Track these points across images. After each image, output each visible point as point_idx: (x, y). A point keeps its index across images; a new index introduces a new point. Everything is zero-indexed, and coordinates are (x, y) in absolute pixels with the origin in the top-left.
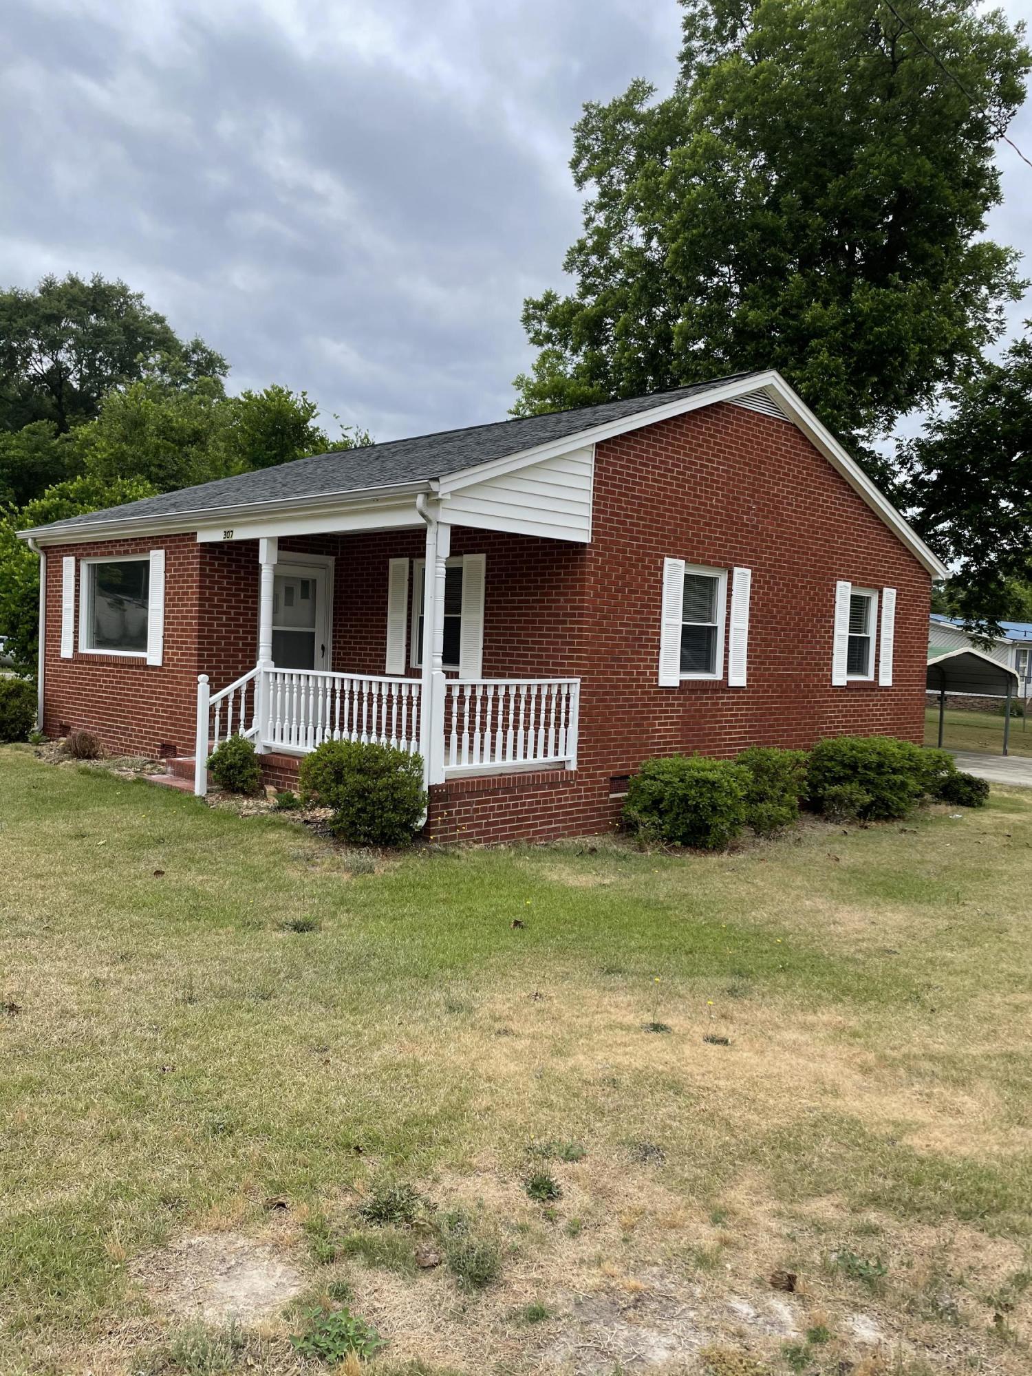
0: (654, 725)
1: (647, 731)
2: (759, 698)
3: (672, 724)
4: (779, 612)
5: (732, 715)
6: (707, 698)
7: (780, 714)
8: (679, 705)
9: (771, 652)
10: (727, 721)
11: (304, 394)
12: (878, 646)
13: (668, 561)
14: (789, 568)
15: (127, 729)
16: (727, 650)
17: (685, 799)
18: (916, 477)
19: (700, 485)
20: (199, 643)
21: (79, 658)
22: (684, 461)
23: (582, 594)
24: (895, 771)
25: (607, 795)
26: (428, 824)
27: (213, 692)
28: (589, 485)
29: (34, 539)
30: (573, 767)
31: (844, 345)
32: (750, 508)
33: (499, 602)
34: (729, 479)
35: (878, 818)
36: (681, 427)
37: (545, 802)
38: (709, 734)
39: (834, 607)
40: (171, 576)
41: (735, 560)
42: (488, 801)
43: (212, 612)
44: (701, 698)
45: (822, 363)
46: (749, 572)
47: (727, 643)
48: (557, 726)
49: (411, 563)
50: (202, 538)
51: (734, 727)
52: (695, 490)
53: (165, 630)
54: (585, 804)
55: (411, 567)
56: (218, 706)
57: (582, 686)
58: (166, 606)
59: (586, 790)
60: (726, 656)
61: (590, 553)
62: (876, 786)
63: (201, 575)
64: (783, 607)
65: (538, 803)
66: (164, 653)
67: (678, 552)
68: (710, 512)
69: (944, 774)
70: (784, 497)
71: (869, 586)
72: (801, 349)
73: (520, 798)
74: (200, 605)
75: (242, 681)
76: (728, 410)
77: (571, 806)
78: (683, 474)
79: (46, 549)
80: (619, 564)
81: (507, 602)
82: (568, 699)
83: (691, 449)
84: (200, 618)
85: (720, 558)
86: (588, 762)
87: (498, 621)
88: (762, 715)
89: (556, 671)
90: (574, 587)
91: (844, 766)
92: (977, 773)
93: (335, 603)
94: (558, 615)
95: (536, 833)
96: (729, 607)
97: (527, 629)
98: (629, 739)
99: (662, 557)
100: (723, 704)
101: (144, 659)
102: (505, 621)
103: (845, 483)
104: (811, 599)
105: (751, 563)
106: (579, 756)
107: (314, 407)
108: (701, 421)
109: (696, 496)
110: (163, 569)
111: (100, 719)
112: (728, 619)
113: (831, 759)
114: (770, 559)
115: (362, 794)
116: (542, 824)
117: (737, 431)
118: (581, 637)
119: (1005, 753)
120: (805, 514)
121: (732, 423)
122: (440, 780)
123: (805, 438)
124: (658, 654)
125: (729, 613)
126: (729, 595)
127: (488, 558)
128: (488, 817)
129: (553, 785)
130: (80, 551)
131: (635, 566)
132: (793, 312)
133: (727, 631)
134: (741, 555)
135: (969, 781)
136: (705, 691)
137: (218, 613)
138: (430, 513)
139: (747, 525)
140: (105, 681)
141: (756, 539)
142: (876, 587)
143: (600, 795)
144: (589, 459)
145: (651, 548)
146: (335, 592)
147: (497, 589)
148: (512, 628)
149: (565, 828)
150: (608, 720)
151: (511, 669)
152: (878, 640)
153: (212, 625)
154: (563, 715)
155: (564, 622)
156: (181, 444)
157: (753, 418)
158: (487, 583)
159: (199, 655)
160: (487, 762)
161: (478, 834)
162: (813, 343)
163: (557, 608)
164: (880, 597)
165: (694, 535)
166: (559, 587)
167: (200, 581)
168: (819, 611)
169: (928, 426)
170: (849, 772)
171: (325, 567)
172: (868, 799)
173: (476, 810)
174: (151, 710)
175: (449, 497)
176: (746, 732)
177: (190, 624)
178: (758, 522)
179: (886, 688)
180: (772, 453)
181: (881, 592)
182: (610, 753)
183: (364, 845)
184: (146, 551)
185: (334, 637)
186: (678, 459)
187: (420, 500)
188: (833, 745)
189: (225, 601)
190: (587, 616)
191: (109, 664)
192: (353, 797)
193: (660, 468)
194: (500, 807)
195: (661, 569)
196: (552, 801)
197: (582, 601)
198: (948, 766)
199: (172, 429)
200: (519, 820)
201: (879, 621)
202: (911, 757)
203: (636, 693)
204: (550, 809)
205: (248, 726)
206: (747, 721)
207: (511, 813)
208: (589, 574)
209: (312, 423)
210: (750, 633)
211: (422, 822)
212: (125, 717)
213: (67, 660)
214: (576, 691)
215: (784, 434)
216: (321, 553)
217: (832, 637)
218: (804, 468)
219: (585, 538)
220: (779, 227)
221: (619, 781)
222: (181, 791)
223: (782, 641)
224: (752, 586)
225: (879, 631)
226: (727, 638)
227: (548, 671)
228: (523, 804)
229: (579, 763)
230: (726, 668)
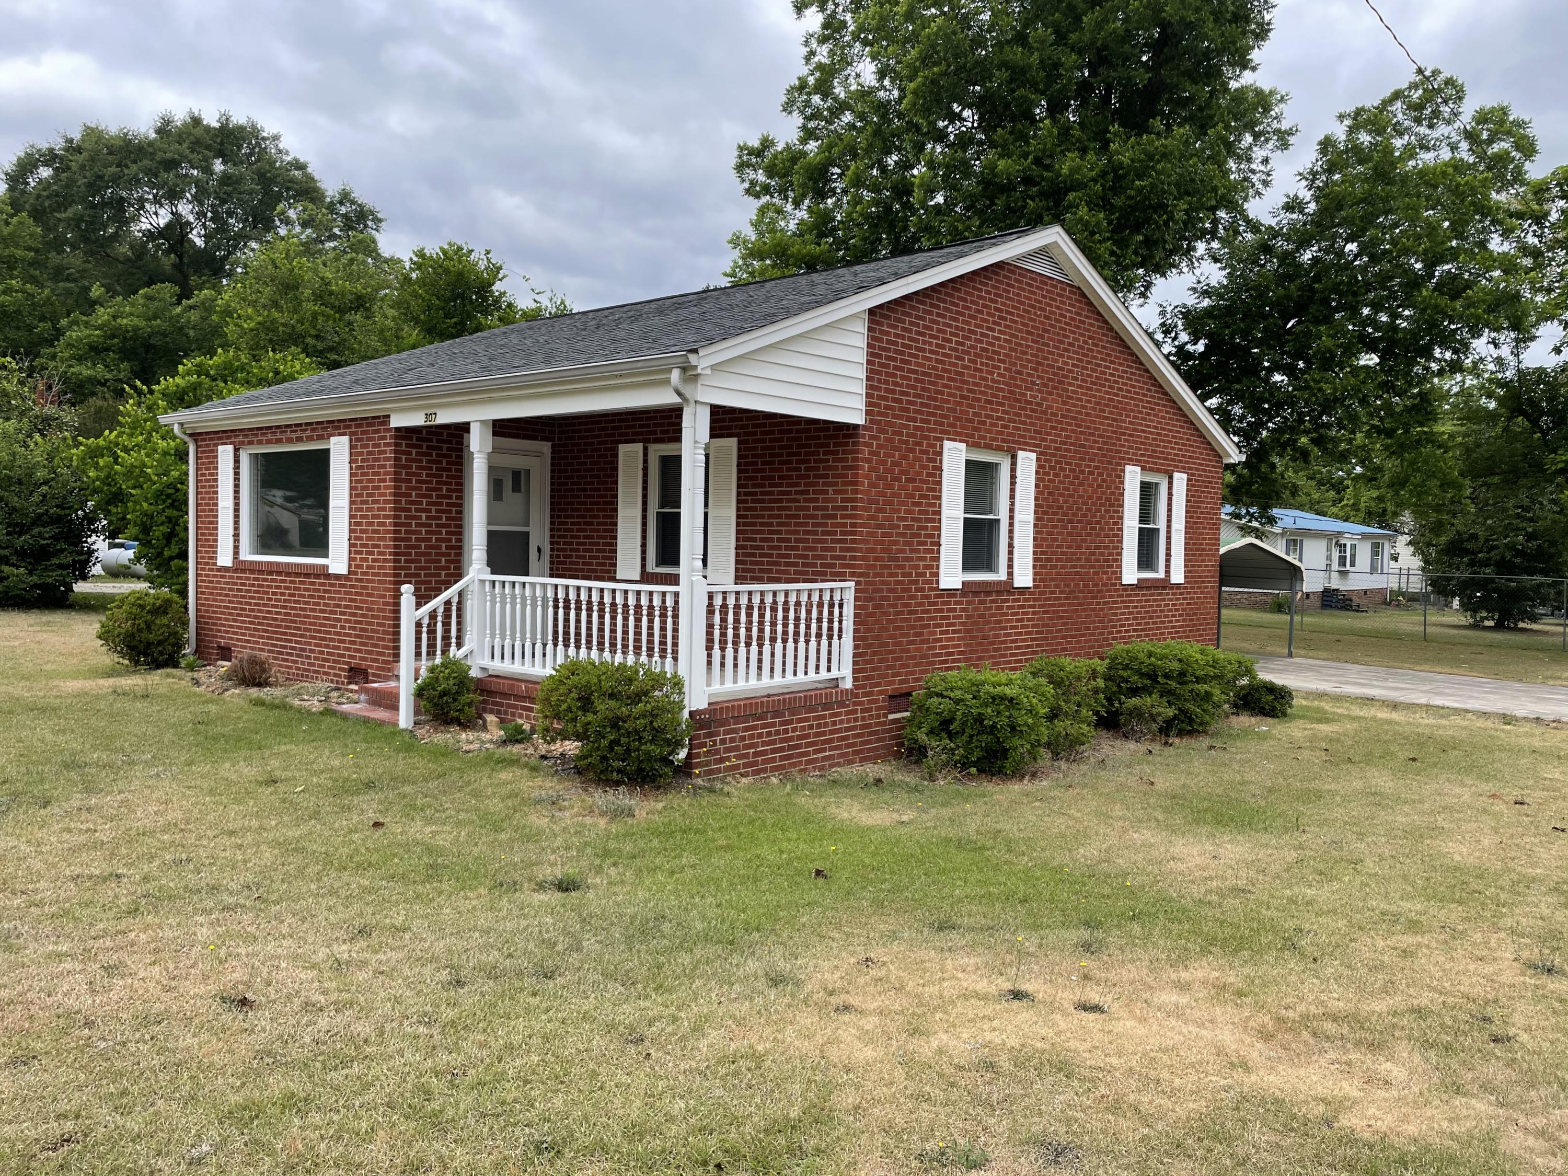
0: (935, 633)
1: (928, 641)
2: (1046, 599)
3: (954, 632)
4: (1065, 502)
5: (1018, 620)
6: (992, 601)
7: (1069, 618)
8: (962, 610)
9: (1058, 547)
10: (1013, 627)
11: (488, 252)
12: (1169, 538)
13: (947, 444)
14: (1076, 452)
15: (304, 650)
16: (1011, 546)
17: (980, 719)
18: (1181, 349)
19: (981, 356)
20: (396, 547)
21: (240, 567)
22: (963, 329)
23: (856, 483)
24: (1198, 680)
25: (885, 716)
26: (689, 756)
27: (419, 605)
28: (861, 357)
29: (181, 424)
30: (848, 684)
31: (1103, 198)
32: (1034, 383)
33: (755, 494)
34: (1011, 349)
35: (1181, 734)
36: (959, 290)
37: (819, 726)
38: (993, 643)
39: (1122, 494)
40: (358, 468)
41: (1018, 443)
42: (755, 728)
43: (409, 510)
44: (984, 602)
45: (1081, 219)
46: (1033, 456)
47: (1011, 538)
48: (830, 637)
49: (645, 449)
50: (396, 422)
51: (1020, 634)
52: (975, 362)
53: (351, 531)
54: (863, 727)
55: (645, 454)
56: (426, 621)
57: (856, 591)
58: (352, 503)
59: (863, 711)
60: (1011, 552)
61: (864, 436)
62: (1178, 697)
63: (396, 466)
64: (1070, 496)
65: (811, 727)
66: (350, 559)
67: (958, 434)
68: (991, 388)
69: (1244, 681)
70: (1070, 371)
71: (1159, 471)
72: (1057, 204)
73: (790, 722)
74: (395, 502)
75: (451, 592)
76: (1010, 271)
77: (847, 729)
78: (962, 344)
79: (195, 436)
80: (895, 449)
81: (763, 493)
82: (841, 606)
83: (970, 316)
84: (395, 517)
85: (1003, 440)
86: (866, 678)
87: (753, 516)
88: (1051, 619)
89: (825, 574)
90: (846, 476)
91: (1142, 675)
92: (1278, 680)
93: (552, 497)
94: (826, 509)
95: (808, 762)
96: (1012, 497)
97: (789, 525)
98: (908, 651)
99: (942, 440)
100: (1009, 608)
101: (326, 567)
102: (763, 516)
103: (1133, 354)
104: (1099, 486)
105: (1036, 445)
106: (854, 671)
107: (500, 268)
108: (981, 283)
109: (976, 370)
110: (347, 459)
111: (269, 638)
112: (1012, 510)
113: (1126, 667)
114: (1055, 441)
115: (615, 723)
116: (816, 752)
117: (1019, 295)
118: (854, 533)
119: (1290, 655)
120: (1090, 389)
121: (1013, 286)
122: (702, 704)
123: (1090, 304)
124: (938, 552)
125: (1013, 504)
126: (1013, 483)
127: (740, 442)
128: (755, 745)
129: (827, 706)
130: (241, 439)
131: (912, 451)
132: (1047, 162)
133: (1011, 525)
134: (1024, 437)
135: (1271, 689)
136: (989, 593)
137: (417, 510)
138: (687, 391)
139: (1030, 403)
140: (274, 594)
141: (1040, 419)
142: (1166, 472)
143: (878, 716)
144: (862, 327)
145: (929, 430)
146: (552, 484)
147: (751, 478)
148: (771, 524)
149: (842, 755)
150: (887, 629)
151: (770, 571)
152: (1169, 532)
153: (410, 525)
154: (836, 625)
155: (834, 517)
156: (341, 310)
157: (1035, 280)
158: (739, 471)
159: (395, 561)
160: (753, 682)
161: (746, 765)
162: (1071, 196)
163: (825, 500)
164: (1170, 483)
165: (975, 414)
166: (827, 476)
167: (395, 473)
168: (1107, 499)
169: (1194, 290)
170: (1148, 682)
171: (539, 454)
172: (1170, 712)
173: (743, 738)
174: (335, 626)
175: (709, 372)
176: (1033, 639)
177: (383, 524)
178: (1043, 399)
179: (1178, 586)
180: (1057, 320)
181: (1171, 477)
182: (888, 667)
183: (618, 783)
184: (325, 437)
185: (552, 536)
186: (957, 328)
187: (675, 375)
188: (1128, 651)
189: (424, 496)
190: (862, 509)
191: (279, 573)
192: (604, 727)
193: (937, 338)
194: (769, 734)
195: (940, 454)
196: (826, 725)
197: (856, 492)
198: (1249, 672)
199: (331, 293)
200: (791, 748)
201: (1169, 510)
202: (1215, 663)
203: (915, 597)
204: (824, 734)
205: (459, 645)
206: (1033, 626)
207: (782, 740)
208: (863, 460)
209: (498, 287)
210: (1035, 526)
211: (682, 754)
212: (301, 636)
213: (226, 569)
214: (850, 596)
215: (1069, 298)
216: (534, 438)
217: (1121, 530)
218: (1090, 337)
219: (858, 418)
220: (1030, 66)
221: (900, 699)
222: (381, 723)
223: (1069, 534)
224: (1037, 473)
225: (1169, 521)
226: (1011, 532)
227: (815, 573)
228: (795, 729)
229: (855, 679)
230: (1010, 566)
